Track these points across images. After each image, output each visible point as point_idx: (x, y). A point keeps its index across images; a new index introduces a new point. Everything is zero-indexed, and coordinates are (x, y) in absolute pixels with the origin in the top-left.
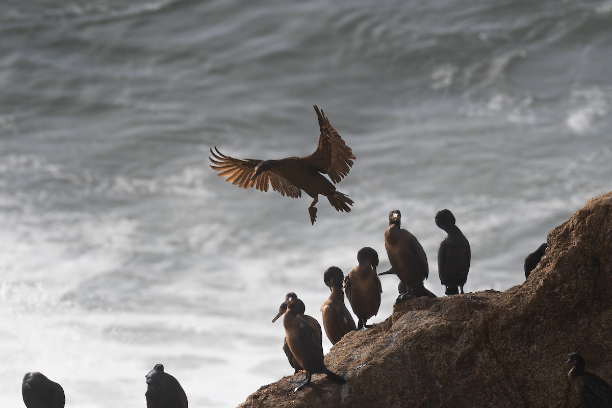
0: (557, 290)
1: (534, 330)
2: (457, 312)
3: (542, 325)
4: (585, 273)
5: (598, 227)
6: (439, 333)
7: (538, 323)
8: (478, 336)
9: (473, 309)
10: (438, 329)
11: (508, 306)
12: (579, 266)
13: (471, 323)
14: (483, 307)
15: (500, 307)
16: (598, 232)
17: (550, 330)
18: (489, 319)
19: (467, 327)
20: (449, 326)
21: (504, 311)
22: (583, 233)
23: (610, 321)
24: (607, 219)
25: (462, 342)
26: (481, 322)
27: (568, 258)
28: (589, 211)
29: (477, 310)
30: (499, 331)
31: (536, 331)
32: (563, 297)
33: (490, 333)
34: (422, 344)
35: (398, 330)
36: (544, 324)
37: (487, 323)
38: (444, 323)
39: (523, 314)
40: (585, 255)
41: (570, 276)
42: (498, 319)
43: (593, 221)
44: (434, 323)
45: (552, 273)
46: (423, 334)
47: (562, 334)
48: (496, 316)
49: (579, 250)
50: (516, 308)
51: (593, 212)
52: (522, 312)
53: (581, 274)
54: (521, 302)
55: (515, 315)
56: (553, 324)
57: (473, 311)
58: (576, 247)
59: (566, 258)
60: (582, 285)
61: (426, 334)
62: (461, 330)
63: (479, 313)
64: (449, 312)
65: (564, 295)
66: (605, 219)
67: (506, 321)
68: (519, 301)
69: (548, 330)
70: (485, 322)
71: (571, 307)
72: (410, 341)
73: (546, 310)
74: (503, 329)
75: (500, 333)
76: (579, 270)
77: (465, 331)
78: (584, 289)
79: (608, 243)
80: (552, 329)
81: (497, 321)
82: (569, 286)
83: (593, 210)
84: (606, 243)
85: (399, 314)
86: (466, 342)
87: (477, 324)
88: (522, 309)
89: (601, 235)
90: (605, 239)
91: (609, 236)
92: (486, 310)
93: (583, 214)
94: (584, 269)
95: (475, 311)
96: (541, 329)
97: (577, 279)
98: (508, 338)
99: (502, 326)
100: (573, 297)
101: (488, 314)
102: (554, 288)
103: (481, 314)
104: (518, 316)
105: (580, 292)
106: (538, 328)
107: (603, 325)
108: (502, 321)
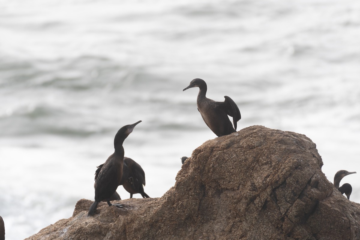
0: (175, 206)
1: (157, 233)
2: (108, 216)
3: (162, 230)
4: (194, 195)
5: (205, 162)
6: (92, 230)
7: (160, 228)
8: (118, 235)
9: (118, 214)
10: (92, 227)
11: (141, 215)
12: (191, 189)
13: (115, 224)
14: (126, 213)
15: (136, 215)
16: (205, 166)
17: (168, 234)
18: (127, 223)
19: (112, 227)
20: (100, 226)
21: (138, 218)
22: (195, 165)
23: (209, 231)
24: (211, 157)
25: (107, 238)
26: (121, 224)
27: (183, 183)
28: (200, 150)
29: (121, 215)
30: (133, 232)
31: (158, 234)
32: (178, 211)
33: (127, 233)
34: (80, 237)
35: (70, 225)
36: (164, 230)
37: (125, 226)
38: (97, 223)
39: (150, 221)
40: (195, 182)
41: (183, 196)
42: (133, 223)
43: (201, 158)
44: (91, 222)
45: (174, 192)
46: (82, 230)
47: (175, 238)
48: (132, 221)
49: (192, 178)
50: (146, 216)
51: (202, 151)
52: (149, 220)
53: (191, 196)
54: (150, 212)
55: (145, 221)
56: (170, 230)
57: (118, 216)
58: (189, 175)
59: (182, 182)
60: (190, 203)
61: (84, 230)
62: (108, 229)
63: (122, 218)
64: (102, 215)
65: (179, 209)
66: (209, 157)
67: (138, 225)
68: (149, 211)
69: (166, 234)
70: (124, 225)
71: (183, 219)
72: (74, 234)
73: (165, 219)
74: (136, 230)
75: (134, 234)
76: (190, 192)
77: (110, 230)
78: (192, 206)
79: (211, 175)
80: (169, 233)
81: (133, 224)
82: (181, 204)
83: (203, 150)
84: (209, 174)
85: (77, 212)
86: (110, 238)
87: (118, 225)
88: (149, 217)
89: (206, 168)
90: (209, 171)
91: (212, 169)
92: (127, 216)
93: (197, 152)
94: (193, 192)
95: (120, 216)
96: (162, 233)
97: (189, 198)
98: (139, 238)
99: (135, 229)
100: (184, 212)
101: (128, 219)
102: (173, 204)
103: (123, 219)
104: (146, 223)
105: (189, 209)
106: (160, 232)
107: (204, 233)
108: (135, 225)
